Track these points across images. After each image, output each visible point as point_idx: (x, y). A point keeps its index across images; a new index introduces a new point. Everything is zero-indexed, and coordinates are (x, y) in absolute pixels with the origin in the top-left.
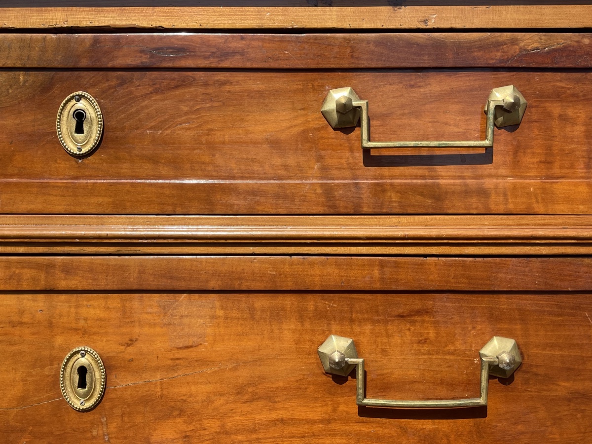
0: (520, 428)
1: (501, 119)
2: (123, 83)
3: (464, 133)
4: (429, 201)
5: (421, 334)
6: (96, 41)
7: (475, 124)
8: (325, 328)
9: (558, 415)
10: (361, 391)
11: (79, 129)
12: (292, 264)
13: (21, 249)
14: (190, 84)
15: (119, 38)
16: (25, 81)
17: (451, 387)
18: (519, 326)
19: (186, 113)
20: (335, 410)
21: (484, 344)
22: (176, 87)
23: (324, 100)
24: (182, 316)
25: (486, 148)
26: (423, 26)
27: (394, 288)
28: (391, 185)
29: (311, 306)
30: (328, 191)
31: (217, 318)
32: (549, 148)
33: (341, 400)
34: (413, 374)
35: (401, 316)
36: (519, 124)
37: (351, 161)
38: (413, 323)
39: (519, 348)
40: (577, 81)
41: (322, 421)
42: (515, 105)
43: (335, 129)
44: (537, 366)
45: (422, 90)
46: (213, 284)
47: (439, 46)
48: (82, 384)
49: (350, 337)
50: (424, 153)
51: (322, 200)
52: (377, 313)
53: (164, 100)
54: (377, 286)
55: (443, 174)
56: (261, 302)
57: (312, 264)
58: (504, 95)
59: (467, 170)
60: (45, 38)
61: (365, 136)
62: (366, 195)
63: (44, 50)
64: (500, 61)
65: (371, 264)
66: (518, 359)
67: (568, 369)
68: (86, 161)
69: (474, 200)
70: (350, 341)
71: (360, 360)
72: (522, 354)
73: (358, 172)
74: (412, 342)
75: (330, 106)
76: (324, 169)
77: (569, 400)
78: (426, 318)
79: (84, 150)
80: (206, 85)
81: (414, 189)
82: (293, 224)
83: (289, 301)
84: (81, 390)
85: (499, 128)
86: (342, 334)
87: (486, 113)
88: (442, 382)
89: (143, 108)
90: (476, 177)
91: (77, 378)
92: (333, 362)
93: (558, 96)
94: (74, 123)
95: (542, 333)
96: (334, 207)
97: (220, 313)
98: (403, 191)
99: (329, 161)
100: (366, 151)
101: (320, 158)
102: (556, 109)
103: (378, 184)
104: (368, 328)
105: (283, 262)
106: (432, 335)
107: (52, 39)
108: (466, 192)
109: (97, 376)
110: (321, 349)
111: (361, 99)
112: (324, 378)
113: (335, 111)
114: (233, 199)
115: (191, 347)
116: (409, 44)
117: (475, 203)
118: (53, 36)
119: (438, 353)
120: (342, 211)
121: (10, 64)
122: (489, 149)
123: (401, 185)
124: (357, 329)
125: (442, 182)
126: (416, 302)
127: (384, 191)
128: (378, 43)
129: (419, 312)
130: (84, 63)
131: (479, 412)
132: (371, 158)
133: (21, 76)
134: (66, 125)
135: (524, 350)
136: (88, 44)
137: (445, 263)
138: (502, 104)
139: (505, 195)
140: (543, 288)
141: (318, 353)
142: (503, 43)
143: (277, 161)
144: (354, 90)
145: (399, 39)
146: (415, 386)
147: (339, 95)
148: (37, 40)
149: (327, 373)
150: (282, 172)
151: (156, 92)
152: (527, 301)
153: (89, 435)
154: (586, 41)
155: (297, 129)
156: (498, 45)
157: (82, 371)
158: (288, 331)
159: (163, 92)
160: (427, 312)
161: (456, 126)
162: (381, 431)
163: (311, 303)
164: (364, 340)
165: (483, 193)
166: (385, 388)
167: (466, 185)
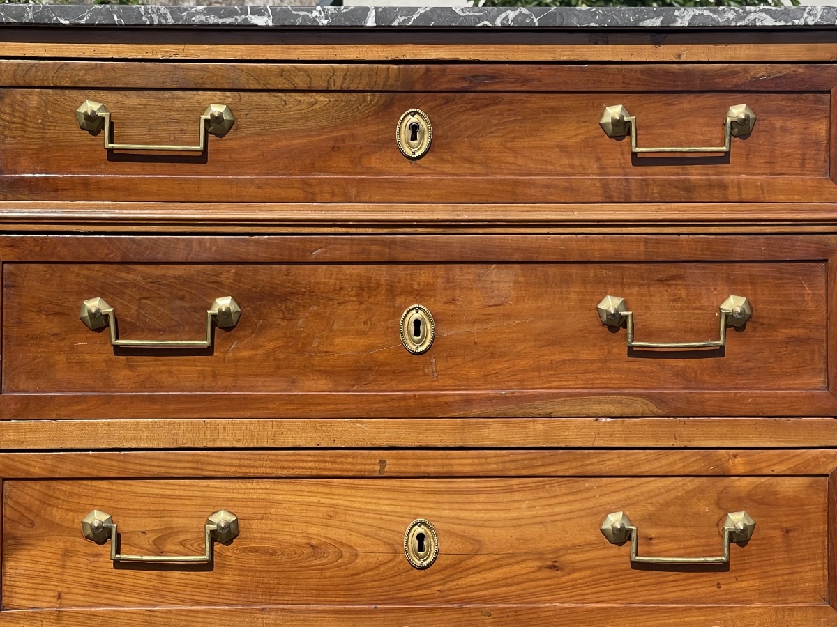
0: (750, 364)
1: (736, 130)
2: (447, 102)
3: (709, 140)
4: (682, 193)
5: (675, 294)
6: (428, 70)
7: (716, 133)
8: (602, 290)
9: (778, 355)
10: (630, 336)
11: (414, 138)
12: (577, 241)
13: (370, 230)
14: (498, 103)
15: (445, 69)
16: (372, 101)
17: (698, 334)
18: (749, 287)
19: (496, 125)
20: (609, 353)
21: (722, 302)
22: (488, 105)
23: (602, 115)
24: (493, 282)
25: (725, 152)
26: (678, 60)
27: (655, 259)
28: (654, 180)
29: (592, 273)
30: (605, 186)
31: (520, 283)
32: (773, 152)
33: (614, 345)
34: (669, 324)
35: (660, 281)
36: (749, 134)
37: (622, 161)
38: (669, 285)
39: (749, 304)
40: (794, 100)
41: (600, 361)
42: (746, 120)
43: (610, 137)
44: (763, 318)
45: (676, 107)
46: (516, 257)
47: (688, 73)
48: (417, 333)
49: (622, 297)
50: (678, 155)
51: (600, 192)
52: (643, 278)
53: (477, 115)
54: (643, 258)
55: (693, 171)
56: (553, 270)
57: (593, 241)
58: (738, 111)
59: (710, 169)
60: (388, 68)
61: (634, 144)
62: (634, 187)
63: (388, 76)
64: (736, 86)
65: (638, 241)
66: (747, 311)
67: (786, 320)
68: (419, 162)
69: (716, 191)
70: (621, 300)
71: (630, 313)
72: (751, 309)
73: (628, 170)
74: (669, 300)
75: (607, 119)
76: (602, 168)
77: (787, 343)
78: (680, 282)
79: (417, 154)
80: (511, 103)
81: (672, 184)
82: (580, 210)
83: (574, 269)
84: (416, 338)
85: (735, 137)
86: (615, 294)
87: (725, 125)
88: (691, 331)
89: (462, 121)
90: (717, 174)
91: (413, 329)
92: (608, 314)
93: (779, 112)
94: (409, 134)
95: (766, 292)
96: (610, 197)
97: (521, 279)
98: (663, 185)
99: (606, 162)
100: (634, 154)
101: (598, 159)
102: (778, 122)
103: (643, 180)
104: (635, 290)
105: (571, 240)
106: (684, 295)
107: (393, 68)
108: (710, 186)
109: (428, 327)
110: (599, 306)
111: (631, 115)
112: (601, 328)
113: (611, 125)
114: (532, 191)
115: (500, 305)
116: (667, 72)
117: (716, 193)
118: (395, 66)
119: (688, 308)
120: (616, 200)
121: (361, 87)
122: (727, 154)
123: (660, 180)
124: (627, 291)
125: (692, 177)
126: (671, 270)
127: (648, 185)
128: (643, 72)
129: (673, 278)
130: (418, 87)
131: (719, 352)
132: (637, 160)
133: (369, 97)
134: (404, 134)
135: (753, 306)
136: (422, 72)
137: (694, 240)
138: (736, 119)
139: (739, 188)
140: (767, 258)
141: (597, 309)
142: (738, 72)
143: (566, 161)
144: (625, 107)
145: (660, 69)
146: (671, 333)
147: (614, 112)
148: (382, 69)
149: (604, 324)
150: (569, 170)
151: (472, 109)
152: (756, 269)
153: (421, 373)
154: (801, 70)
155: (581, 136)
156: (734, 73)
157: (417, 323)
158: (574, 292)
159: (477, 109)
160: (680, 277)
161: (702, 134)
162: (644, 368)
163: (592, 271)
164: (632, 299)
165: (722, 186)
166: (648, 336)
167: (710, 180)
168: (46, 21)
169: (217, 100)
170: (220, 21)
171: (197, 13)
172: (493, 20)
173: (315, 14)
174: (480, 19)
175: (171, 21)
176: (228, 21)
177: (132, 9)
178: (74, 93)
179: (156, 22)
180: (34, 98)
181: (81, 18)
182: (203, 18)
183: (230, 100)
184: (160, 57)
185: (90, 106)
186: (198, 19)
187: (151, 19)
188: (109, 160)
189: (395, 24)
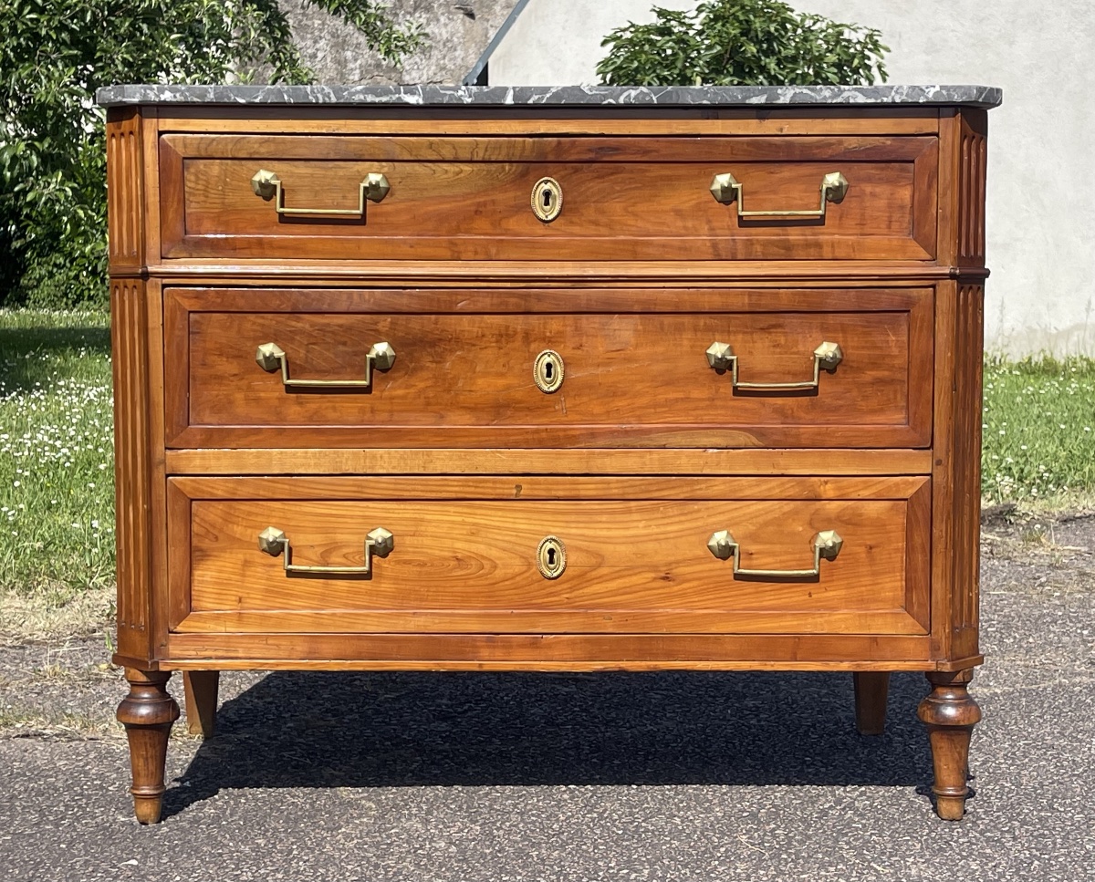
0: (841, 402)
1: (831, 196)
2: (576, 171)
3: (806, 205)
4: (783, 251)
5: (776, 341)
6: (559, 143)
7: (814, 198)
8: (711, 337)
9: (865, 394)
10: (735, 378)
11: (547, 203)
12: (689, 294)
13: (508, 285)
14: (621, 172)
15: (575, 142)
16: (510, 170)
17: (795, 375)
18: (841, 335)
19: (618, 192)
20: (717, 392)
21: (816, 348)
22: (612, 174)
23: (712, 183)
24: (615, 330)
25: (821, 216)
26: (779, 133)
27: (758, 310)
28: (757, 240)
29: (702, 323)
30: (714, 245)
31: (639, 331)
32: (863, 215)
33: (722, 385)
34: (769, 367)
35: (762, 329)
36: (842, 199)
37: (730, 223)
38: (770, 333)
39: (840, 349)
40: (882, 169)
41: (709, 399)
42: (841, 186)
43: (719, 202)
44: (853, 361)
45: (778, 175)
46: (636, 308)
47: (790, 146)
48: (549, 375)
49: (727, 343)
50: (780, 218)
51: (711, 250)
52: (747, 327)
53: (603, 182)
54: (747, 309)
55: (792, 232)
56: (668, 320)
57: (703, 294)
58: (833, 179)
59: (808, 230)
60: (524, 141)
61: (740, 208)
62: (740, 246)
63: (524, 148)
64: (831, 156)
65: (742, 294)
66: (838, 356)
67: (873, 363)
68: (551, 224)
69: (812, 250)
70: (728, 346)
71: (735, 357)
72: (842, 354)
73: (735, 231)
74: (769, 347)
75: (716, 186)
76: (712, 229)
77: (873, 384)
78: (779, 330)
79: (550, 218)
80: (632, 172)
81: (772, 243)
82: (691, 267)
83: (686, 319)
84: (548, 379)
85: (830, 201)
86: (723, 341)
87: (821, 191)
88: (789, 373)
89: (589, 188)
90: (814, 234)
91: (545, 371)
92: (716, 358)
93: (869, 180)
94: (543, 199)
95: (856, 339)
96: (719, 255)
97: (640, 327)
98: (766, 244)
99: (715, 224)
100: (740, 217)
101: (709, 222)
102: (868, 188)
103: (748, 240)
104: (740, 337)
105: (684, 293)
106: (783, 342)
107: (529, 142)
108: (806, 245)
109: (559, 370)
110: (708, 351)
111: (738, 183)
112: (710, 371)
113: (720, 193)
114: (651, 250)
115: (621, 350)
116: (770, 145)
117: (812, 251)
118: (531, 140)
119: (786, 353)
120: (724, 258)
121: (501, 158)
122: (823, 217)
123: (763, 240)
124: (732, 338)
125: (790, 238)
126: (772, 319)
127: (752, 244)
128: (749, 144)
129: (774, 326)
130: (551, 158)
131: (814, 391)
132: (743, 222)
133: (507, 166)
134: (538, 200)
135: (844, 351)
136: (554, 145)
137: (792, 293)
138: (831, 186)
139: (833, 246)
140: (857, 309)
141: (707, 354)
142: (833, 144)
143: (680, 224)
144: (733, 176)
145: (764, 141)
146: (771, 375)
147: (723, 180)
148: (519, 142)
149: (712, 367)
150: (683, 232)
151: (598, 177)
152: (846, 318)
153: (553, 409)
154: (889, 142)
155: (693, 202)
156: (830, 145)
157: (549, 366)
158: (686, 340)
159: (603, 177)
160: (780, 326)
161: (801, 199)
162: (748, 405)
163: (702, 320)
164: (737, 346)
165: (818, 245)
166: (751, 377)
167: (806, 240)
168: (226, 100)
169: (374, 170)
170: (377, 100)
171: (357, 92)
172: (617, 98)
173: (460, 93)
174: (605, 97)
175: (334, 100)
176: (384, 99)
177: (300, 89)
178: (250, 164)
179: (321, 101)
180: (215, 168)
181: (256, 98)
182: (362, 97)
183: (386, 170)
184: (324, 131)
185: (264, 175)
186: (358, 98)
187: (317, 98)
188: (280, 222)
189: (530, 102)
